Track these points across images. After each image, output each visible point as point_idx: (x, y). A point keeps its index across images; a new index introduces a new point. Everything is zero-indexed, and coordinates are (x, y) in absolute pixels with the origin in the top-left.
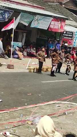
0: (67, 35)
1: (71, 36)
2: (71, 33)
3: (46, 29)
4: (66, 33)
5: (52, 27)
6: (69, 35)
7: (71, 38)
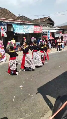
0: (44, 34)
1: (46, 34)
2: (46, 32)
3: (33, 33)
4: (43, 33)
5: (35, 30)
6: (45, 34)
7: (46, 35)
